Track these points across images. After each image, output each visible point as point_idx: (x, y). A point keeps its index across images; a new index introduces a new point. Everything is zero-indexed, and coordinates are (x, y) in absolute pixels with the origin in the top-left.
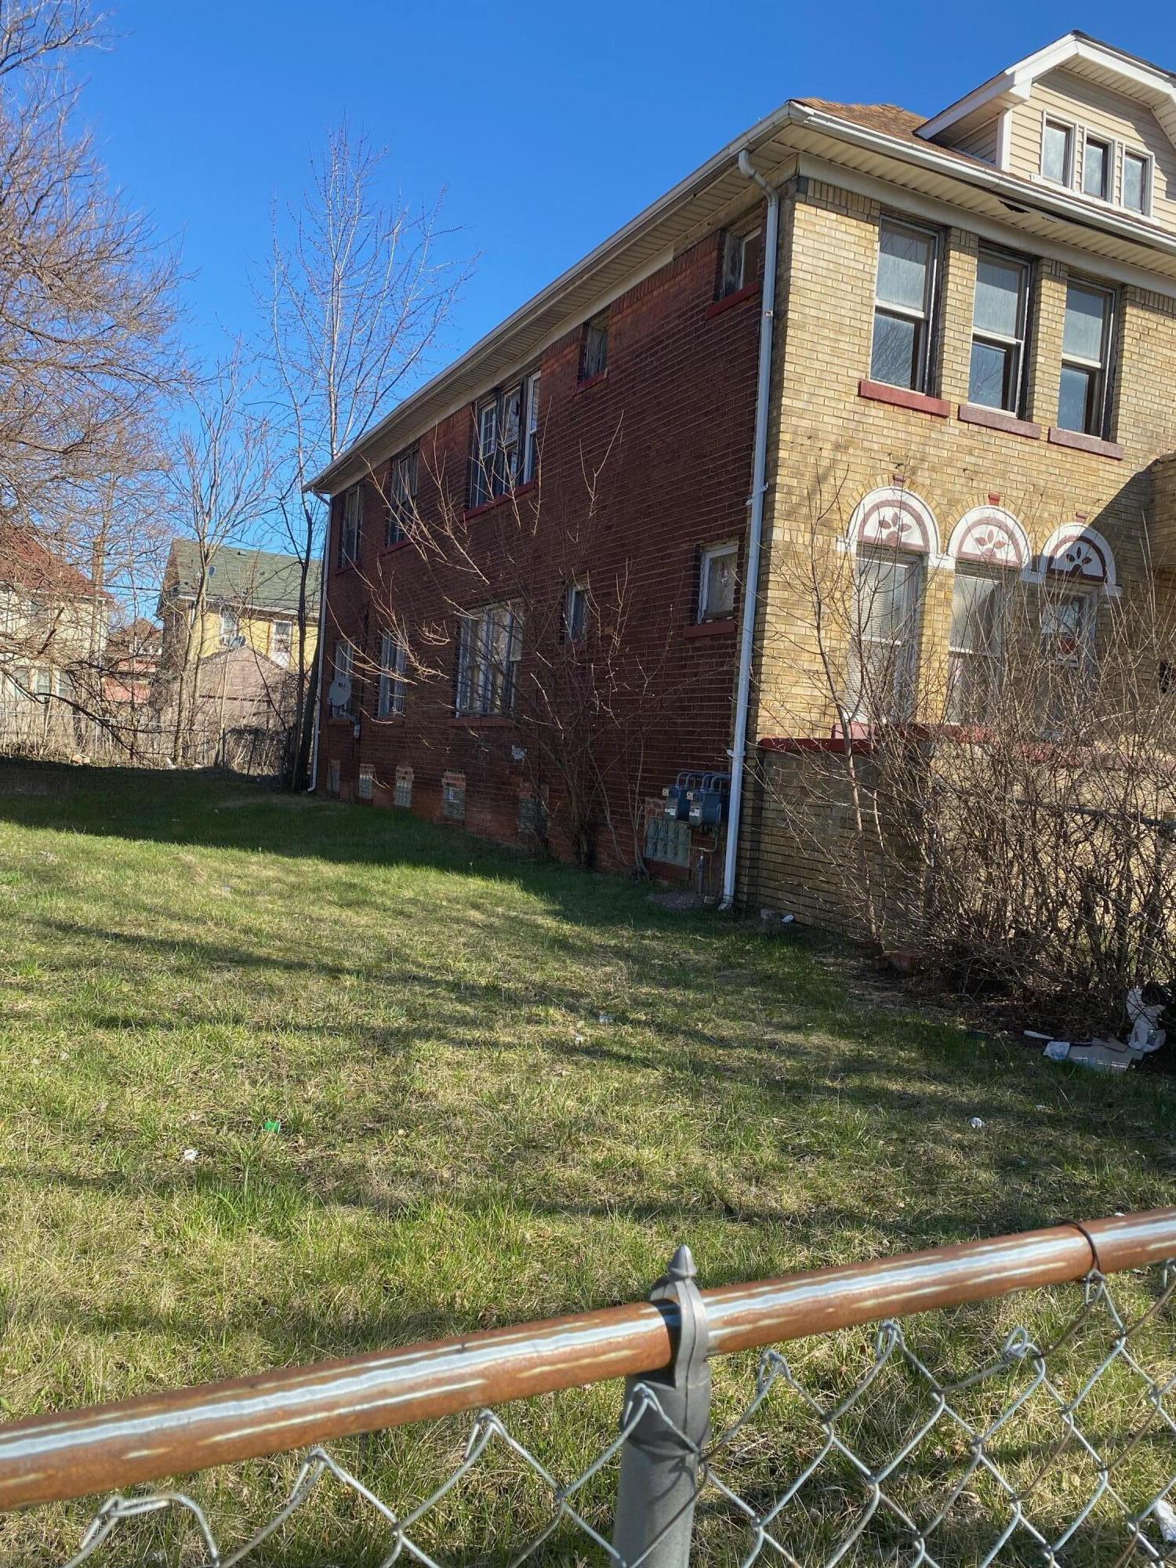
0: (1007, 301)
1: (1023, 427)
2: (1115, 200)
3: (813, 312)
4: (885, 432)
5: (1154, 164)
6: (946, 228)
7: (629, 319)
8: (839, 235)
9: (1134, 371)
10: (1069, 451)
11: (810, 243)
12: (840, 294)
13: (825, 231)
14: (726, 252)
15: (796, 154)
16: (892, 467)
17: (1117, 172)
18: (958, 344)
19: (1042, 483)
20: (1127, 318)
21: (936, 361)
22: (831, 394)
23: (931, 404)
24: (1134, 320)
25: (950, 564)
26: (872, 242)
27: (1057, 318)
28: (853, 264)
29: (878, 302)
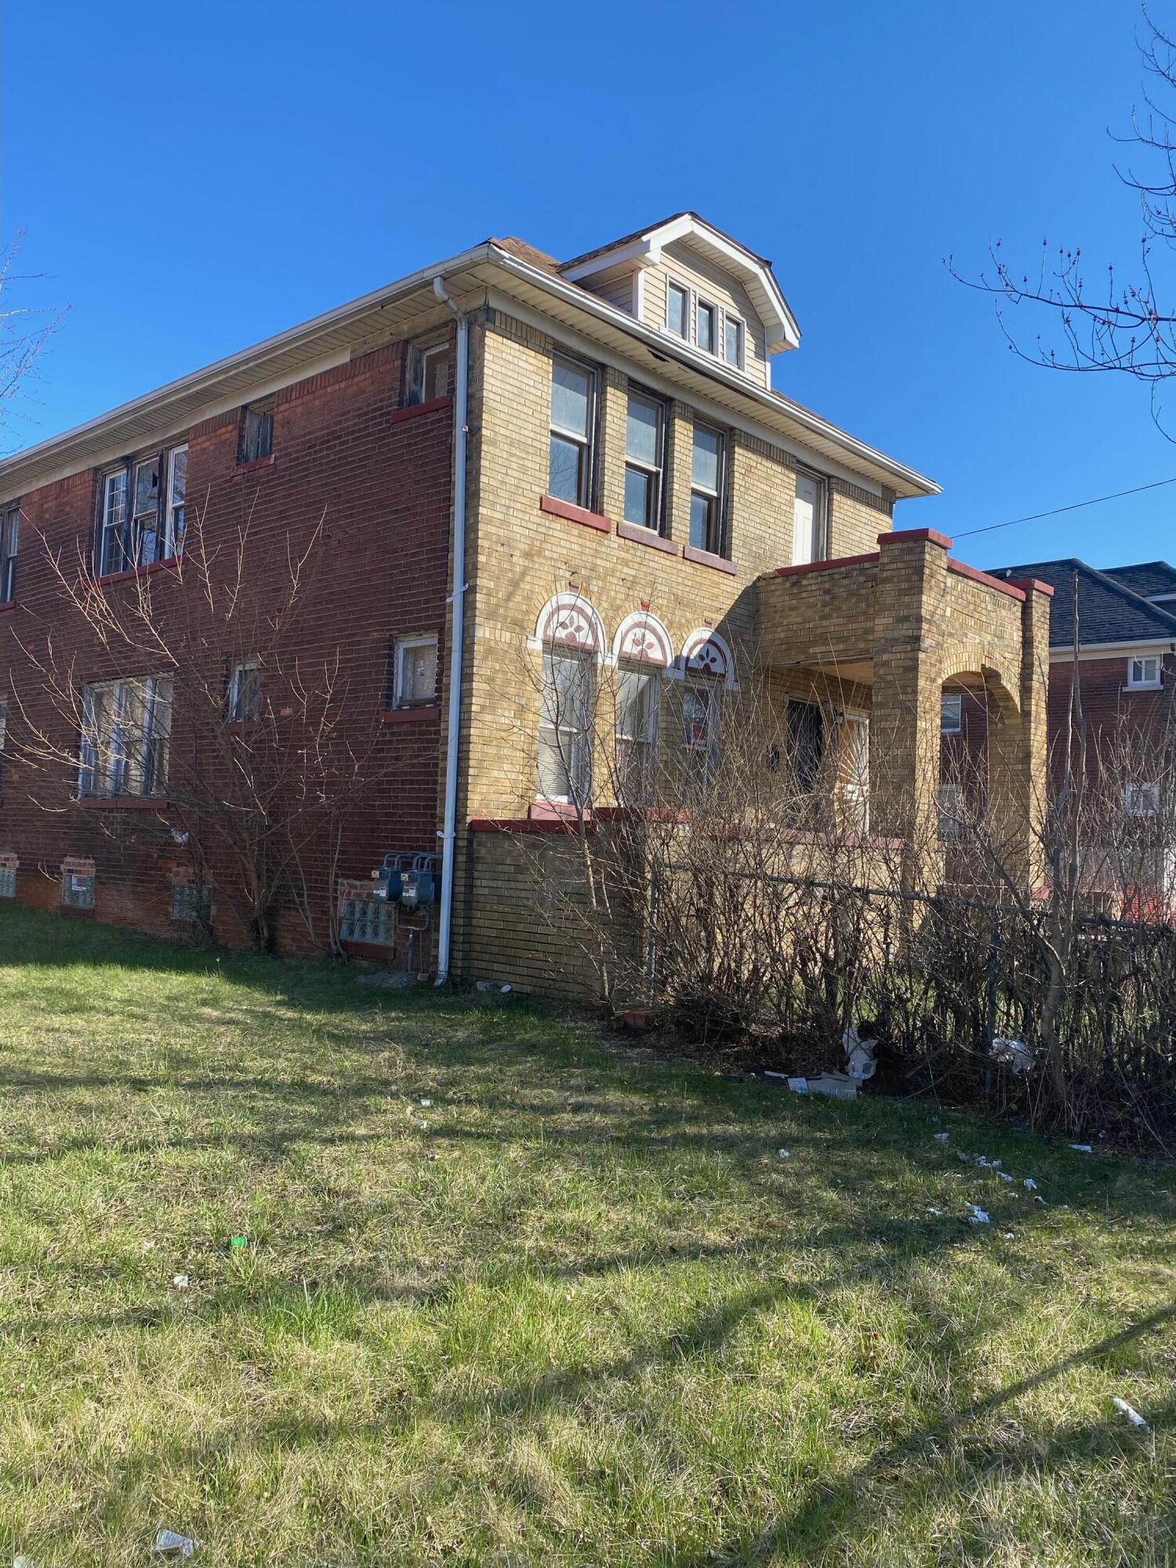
0: (648, 433)
1: (664, 544)
2: (720, 355)
3: (502, 431)
4: (562, 543)
5: (746, 329)
6: (603, 367)
7: (299, 409)
8: (521, 363)
9: (742, 501)
10: (698, 566)
11: (498, 368)
12: (523, 416)
13: (510, 358)
14: (408, 362)
15: (485, 288)
16: (568, 575)
17: (720, 332)
18: (616, 469)
19: (680, 593)
20: (736, 456)
21: (598, 482)
22: (519, 506)
23: (595, 520)
24: (741, 458)
25: (612, 662)
26: (548, 372)
27: (687, 452)
28: (533, 390)
29: (553, 427)
